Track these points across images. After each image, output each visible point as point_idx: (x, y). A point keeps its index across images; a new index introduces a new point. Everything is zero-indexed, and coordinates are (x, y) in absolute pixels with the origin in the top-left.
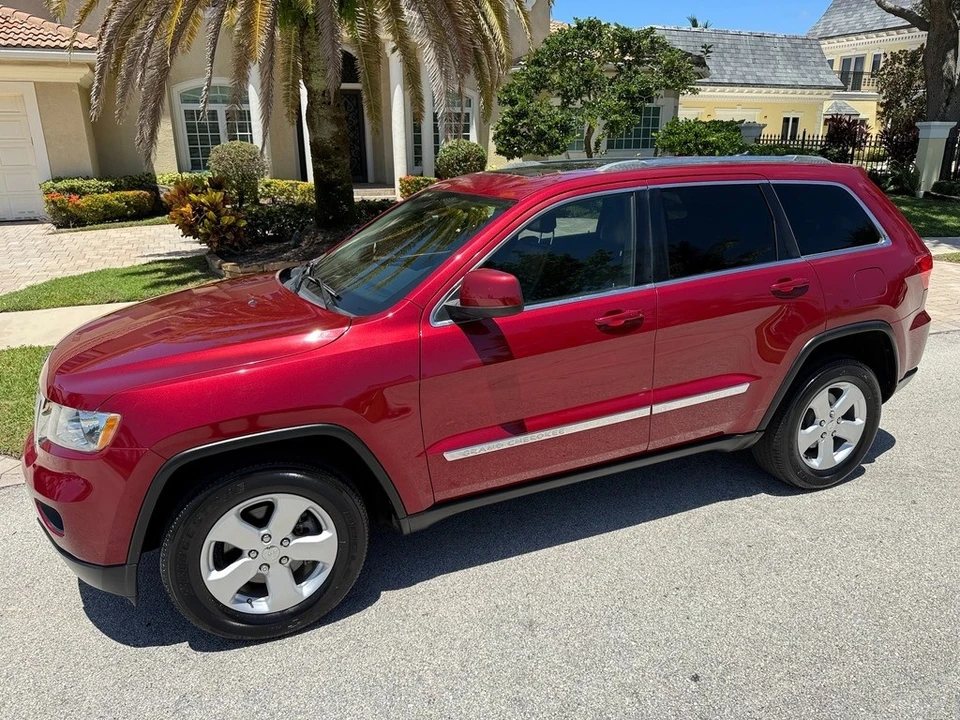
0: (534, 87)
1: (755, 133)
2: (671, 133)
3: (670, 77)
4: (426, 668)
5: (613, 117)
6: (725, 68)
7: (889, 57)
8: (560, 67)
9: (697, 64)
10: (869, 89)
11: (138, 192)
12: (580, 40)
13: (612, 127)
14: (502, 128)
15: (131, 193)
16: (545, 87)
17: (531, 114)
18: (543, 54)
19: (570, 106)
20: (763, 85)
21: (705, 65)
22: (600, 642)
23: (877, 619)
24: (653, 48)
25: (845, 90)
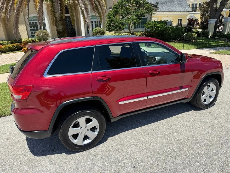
0: (115, 14)
1: (170, 23)
2: (148, 24)
3: (148, 10)
4: (67, 168)
5: (134, 21)
6: (164, 7)
7: (203, 3)
8: (121, 9)
9: (155, 7)
10: (198, 11)
11: (17, 44)
12: (125, 2)
13: (134, 23)
14: (107, 24)
15: (15, 44)
16: (118, 14)
17: (114, 21)
18: (117, 6)
19: (124, 18)
20: (173, 11)
21: (157, 7)
22: (112, 159)
23: (181, 149)
24: (144, 3)
25: (193, 12)
